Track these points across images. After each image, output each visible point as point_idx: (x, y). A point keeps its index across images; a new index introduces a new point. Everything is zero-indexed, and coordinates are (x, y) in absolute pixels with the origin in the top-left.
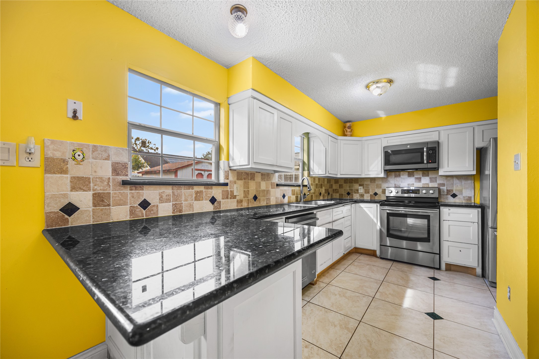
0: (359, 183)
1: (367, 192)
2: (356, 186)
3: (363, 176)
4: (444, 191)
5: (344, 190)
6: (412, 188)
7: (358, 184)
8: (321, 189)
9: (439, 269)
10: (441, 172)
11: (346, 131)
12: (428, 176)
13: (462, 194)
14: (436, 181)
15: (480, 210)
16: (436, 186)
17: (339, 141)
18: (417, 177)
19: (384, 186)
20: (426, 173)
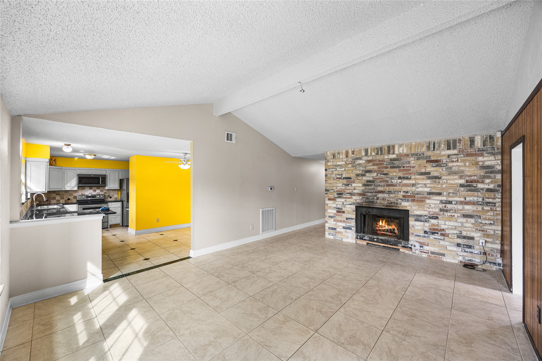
0: (57, 193)
1: (62, 198)
2: (54, 195)
3: (63, 189)
4: (106, 196)
6: (90, 195)
9: (107, 228)
10: (107, 188)
11: (53, 162)
12: (99, 189)
13: (113, 196)
14: (103, 192)
15: (121, 202)
16: (103, 194)
18: (94, 189)
19: (75, 194)
20: (98, 187)
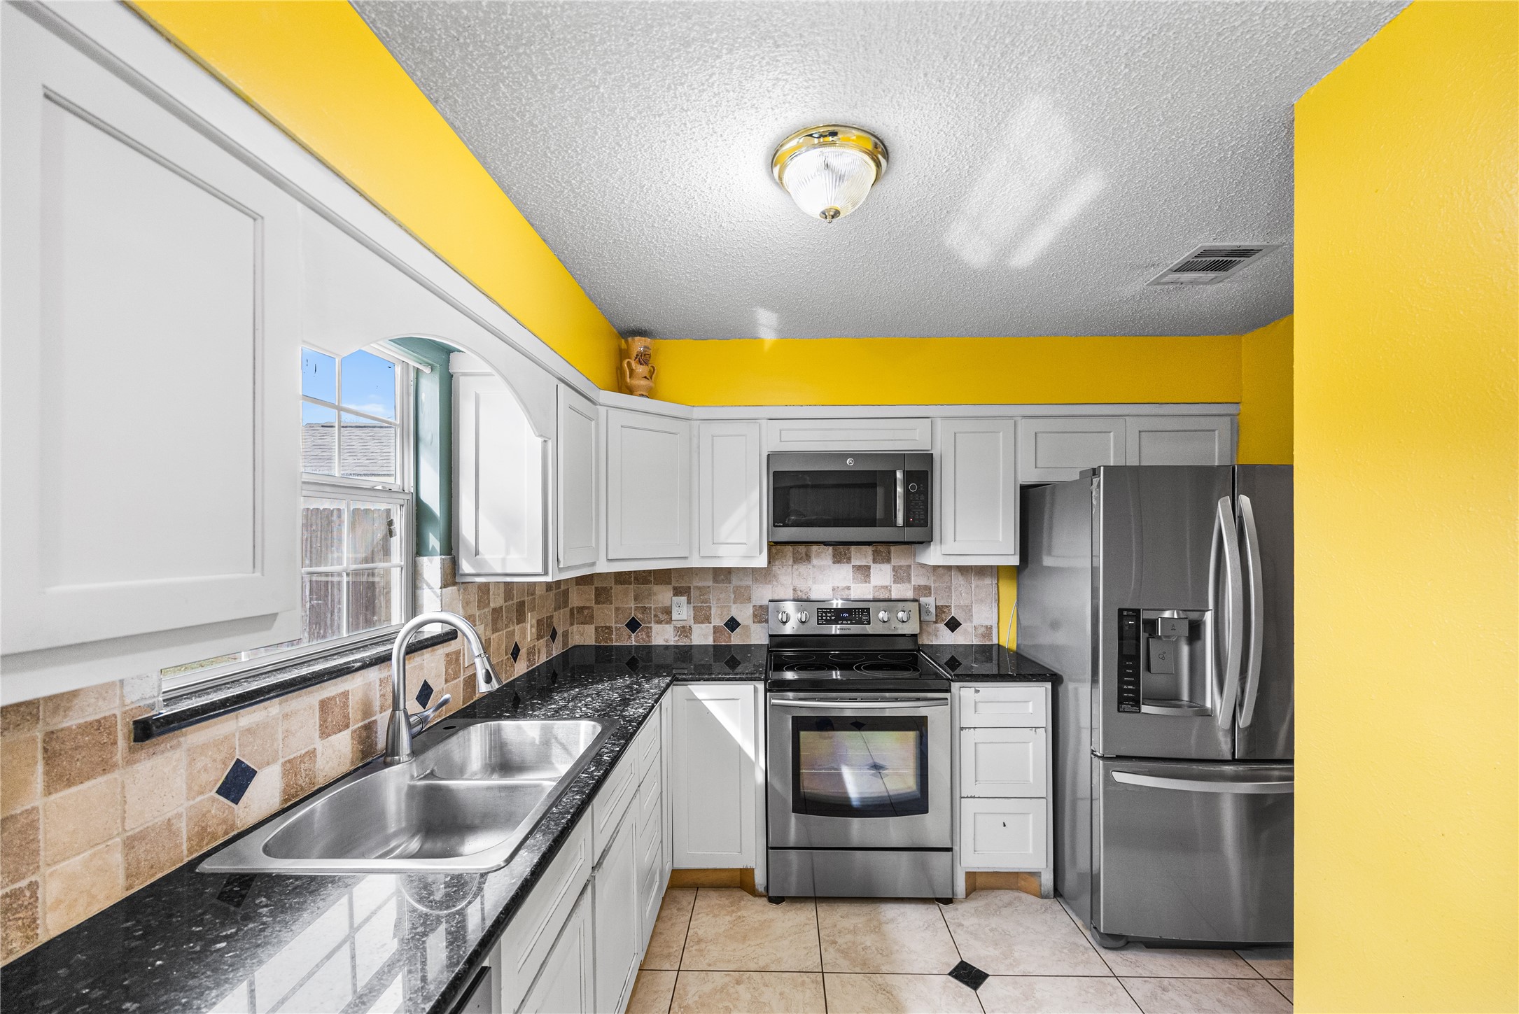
0: (675, 584)
1: (702, 616)
2: (663, 595)
3: (695, 563)
4: (929, 612)
5: (617, 609)
6: (838, 602)
7: (670, 587)
8: (517, 628)
9: (951, 901)
10: (933, 556)
11: (631, 371)
12: (888, 561)
13: (970, 618)
14: (910, 582)
15: (1045, 687)
16: (911, 594)
17: (602, 410)
18: (858, 563)
19: (763, 594)
20: (882, 550)
